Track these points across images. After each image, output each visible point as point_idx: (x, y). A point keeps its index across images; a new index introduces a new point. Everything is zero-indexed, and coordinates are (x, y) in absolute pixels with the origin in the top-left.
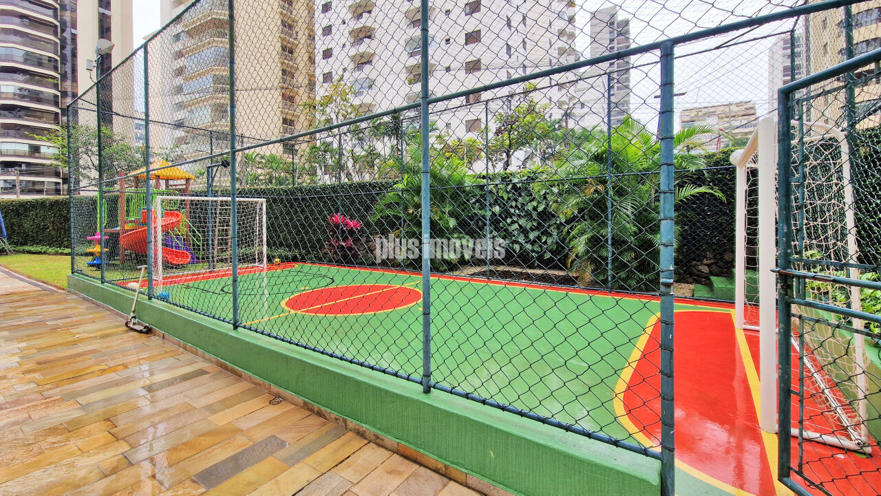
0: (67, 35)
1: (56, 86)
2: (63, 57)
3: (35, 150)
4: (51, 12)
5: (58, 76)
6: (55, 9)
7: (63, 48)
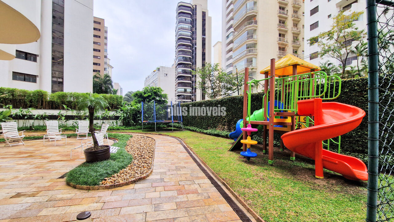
0: (194, 49)
1: (191, 68)
2: (193, 57)
3: (185, 91)
4: (190, 42)
5: (191, 64)
6: (191, 40)
7: (193, 53)
